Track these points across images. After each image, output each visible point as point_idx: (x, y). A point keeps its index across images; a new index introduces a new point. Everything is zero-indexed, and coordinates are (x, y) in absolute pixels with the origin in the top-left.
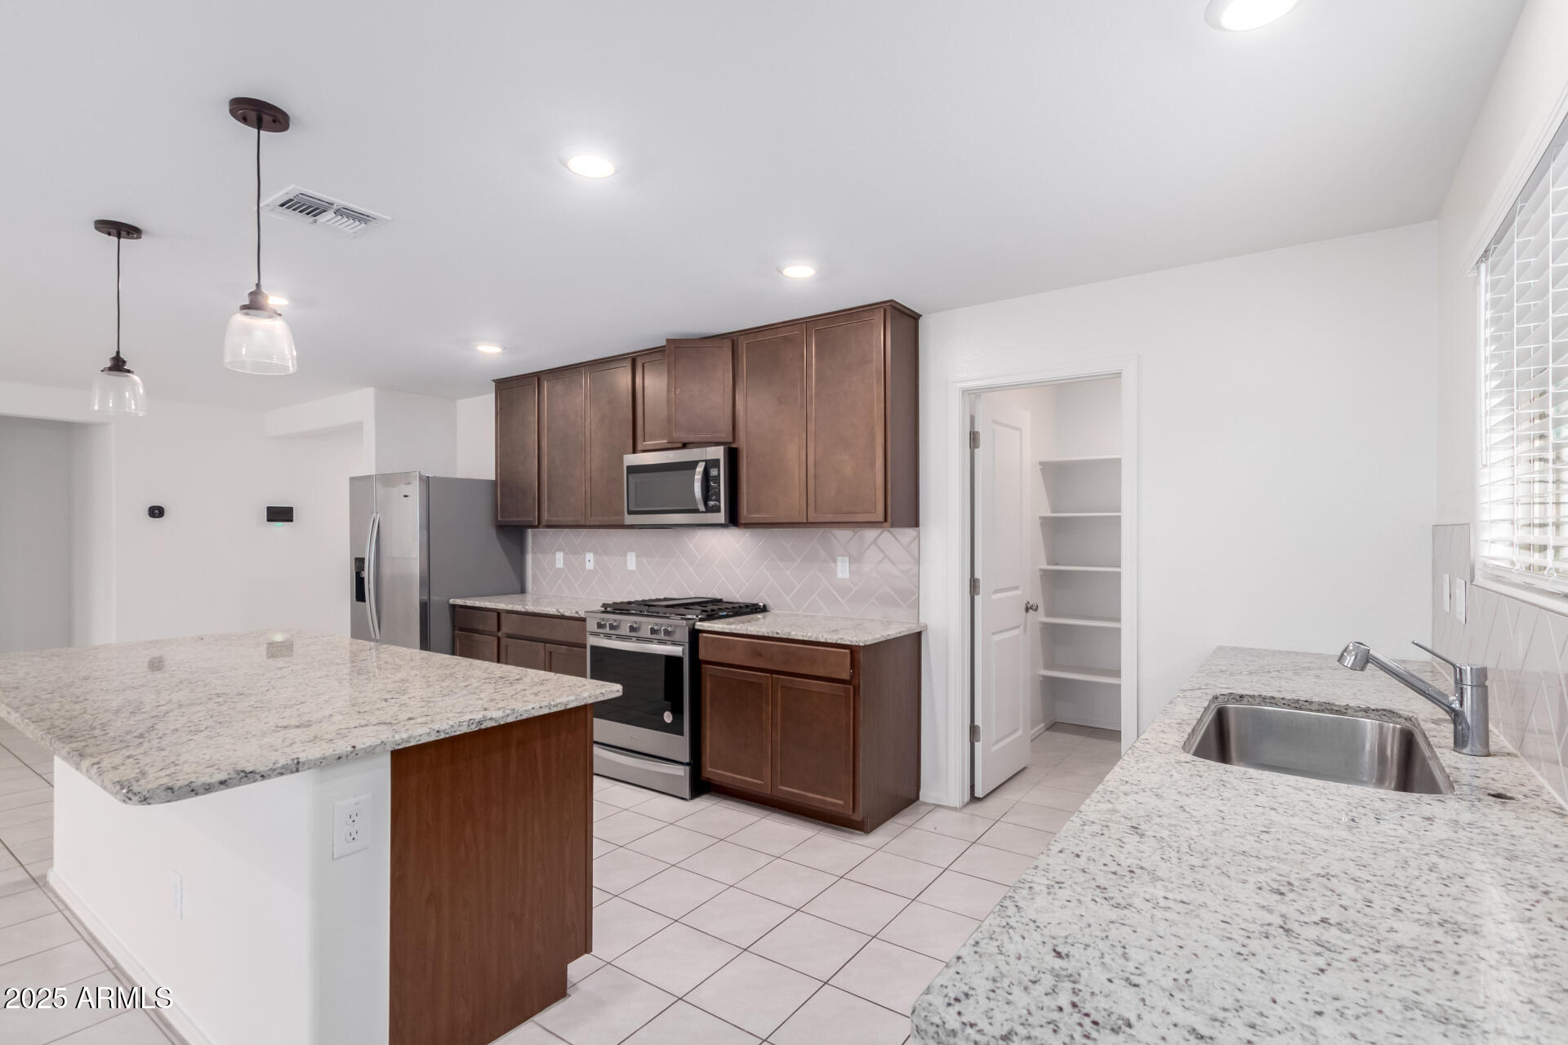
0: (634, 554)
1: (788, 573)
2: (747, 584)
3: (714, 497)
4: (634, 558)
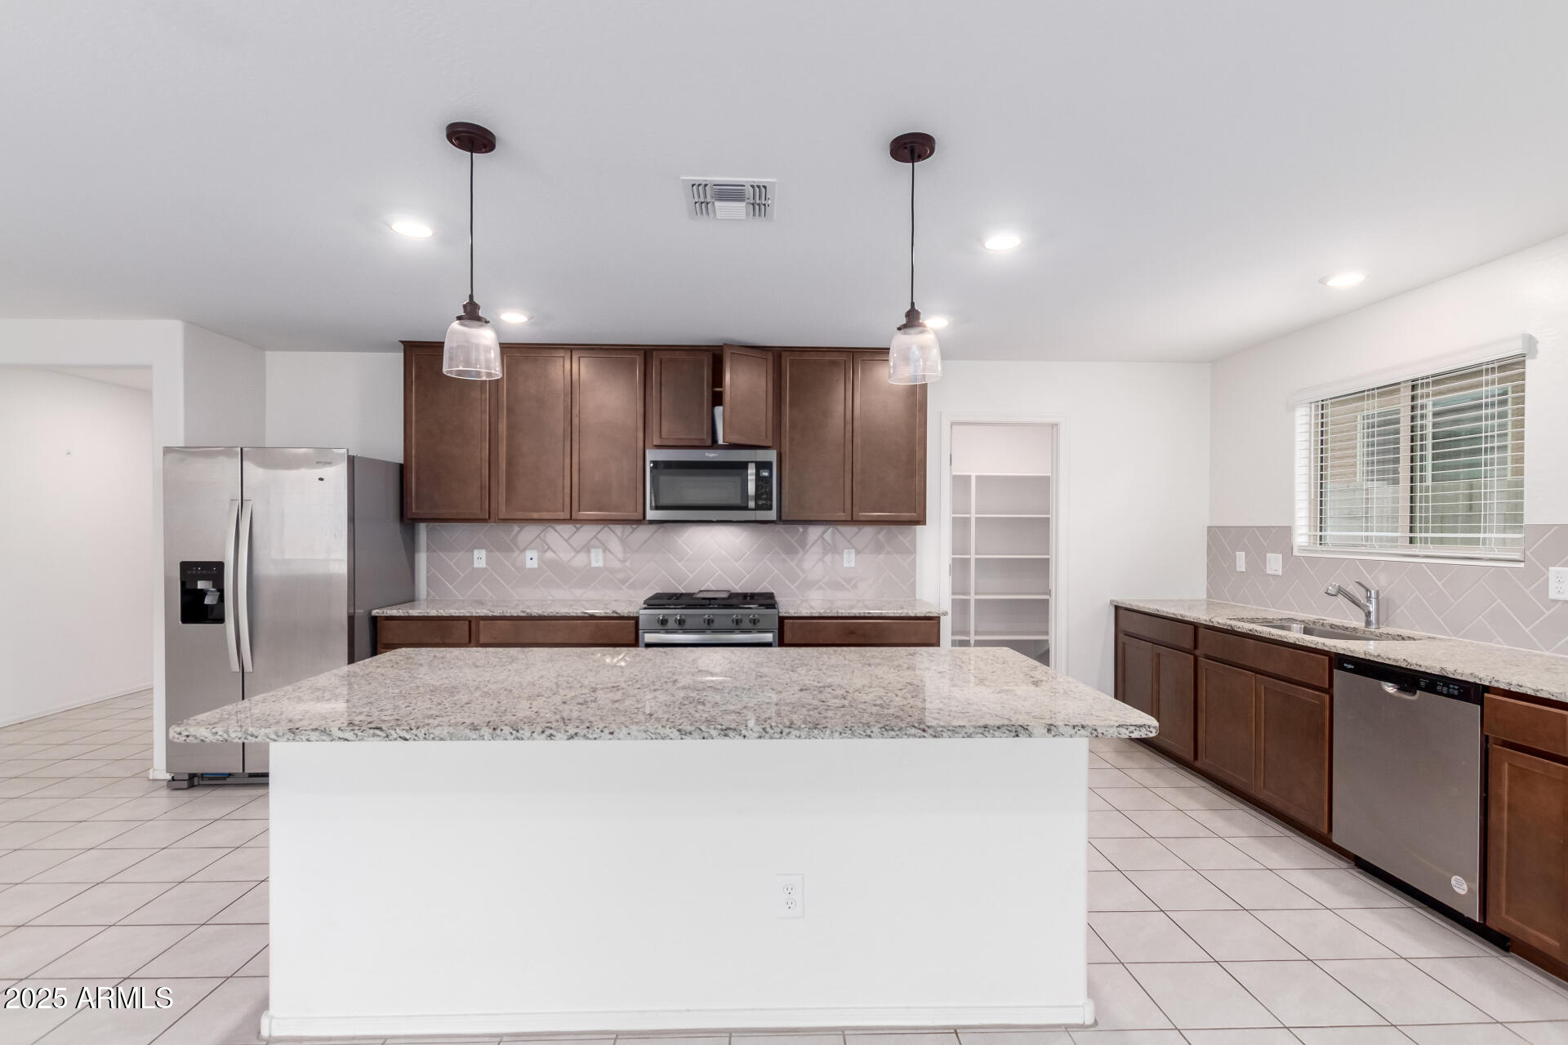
0: (601, 550)
1: (793, 564)
2: (748, 576)
3: (764, 496)
4: (601, 555)
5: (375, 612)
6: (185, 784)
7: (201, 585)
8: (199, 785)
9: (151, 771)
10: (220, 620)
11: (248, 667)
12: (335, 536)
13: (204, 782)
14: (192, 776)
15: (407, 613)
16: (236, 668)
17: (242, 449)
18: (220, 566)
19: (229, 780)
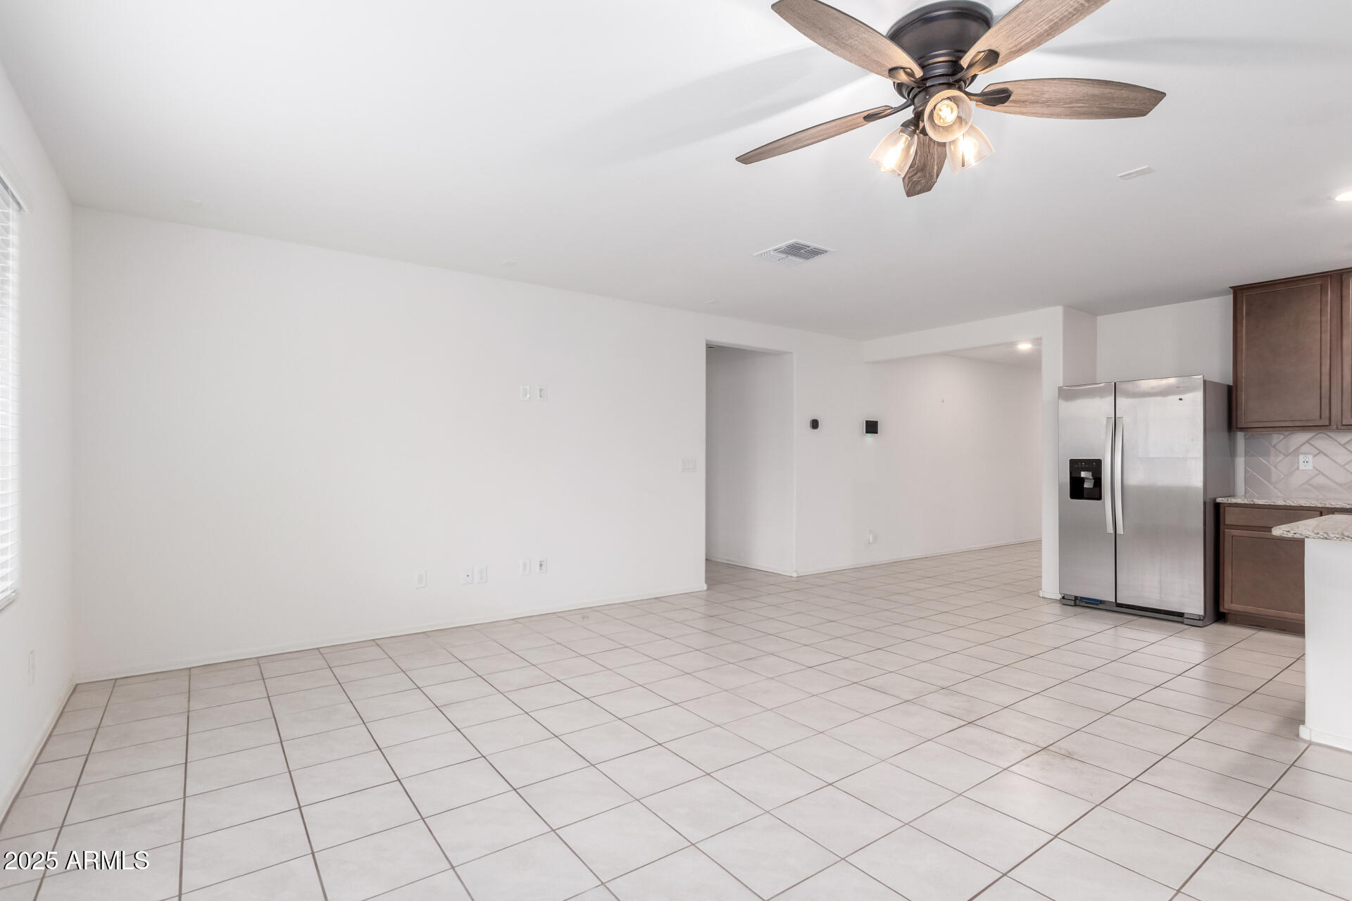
5: (1219, 500)
6: (1072, 603)
7: (1083, 474)
8: (1079, 606)
9: (1041, 591)
10: (1099, 497)
11: (1120, 531)
12: (1192, 440)
13: (1081, 604)
14: (1076, 598)
15: (1252, 501)
16: (1110, 530)
17: (1115, 384)
18: (1099, 462)
19: (1100, 606)
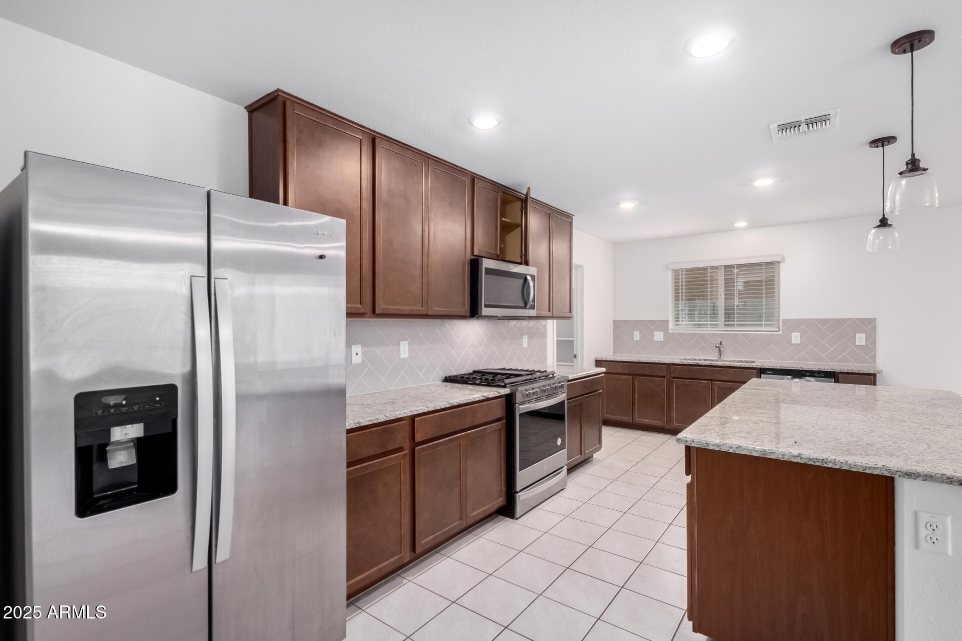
0: (407, 342)
4: (407, 346)
